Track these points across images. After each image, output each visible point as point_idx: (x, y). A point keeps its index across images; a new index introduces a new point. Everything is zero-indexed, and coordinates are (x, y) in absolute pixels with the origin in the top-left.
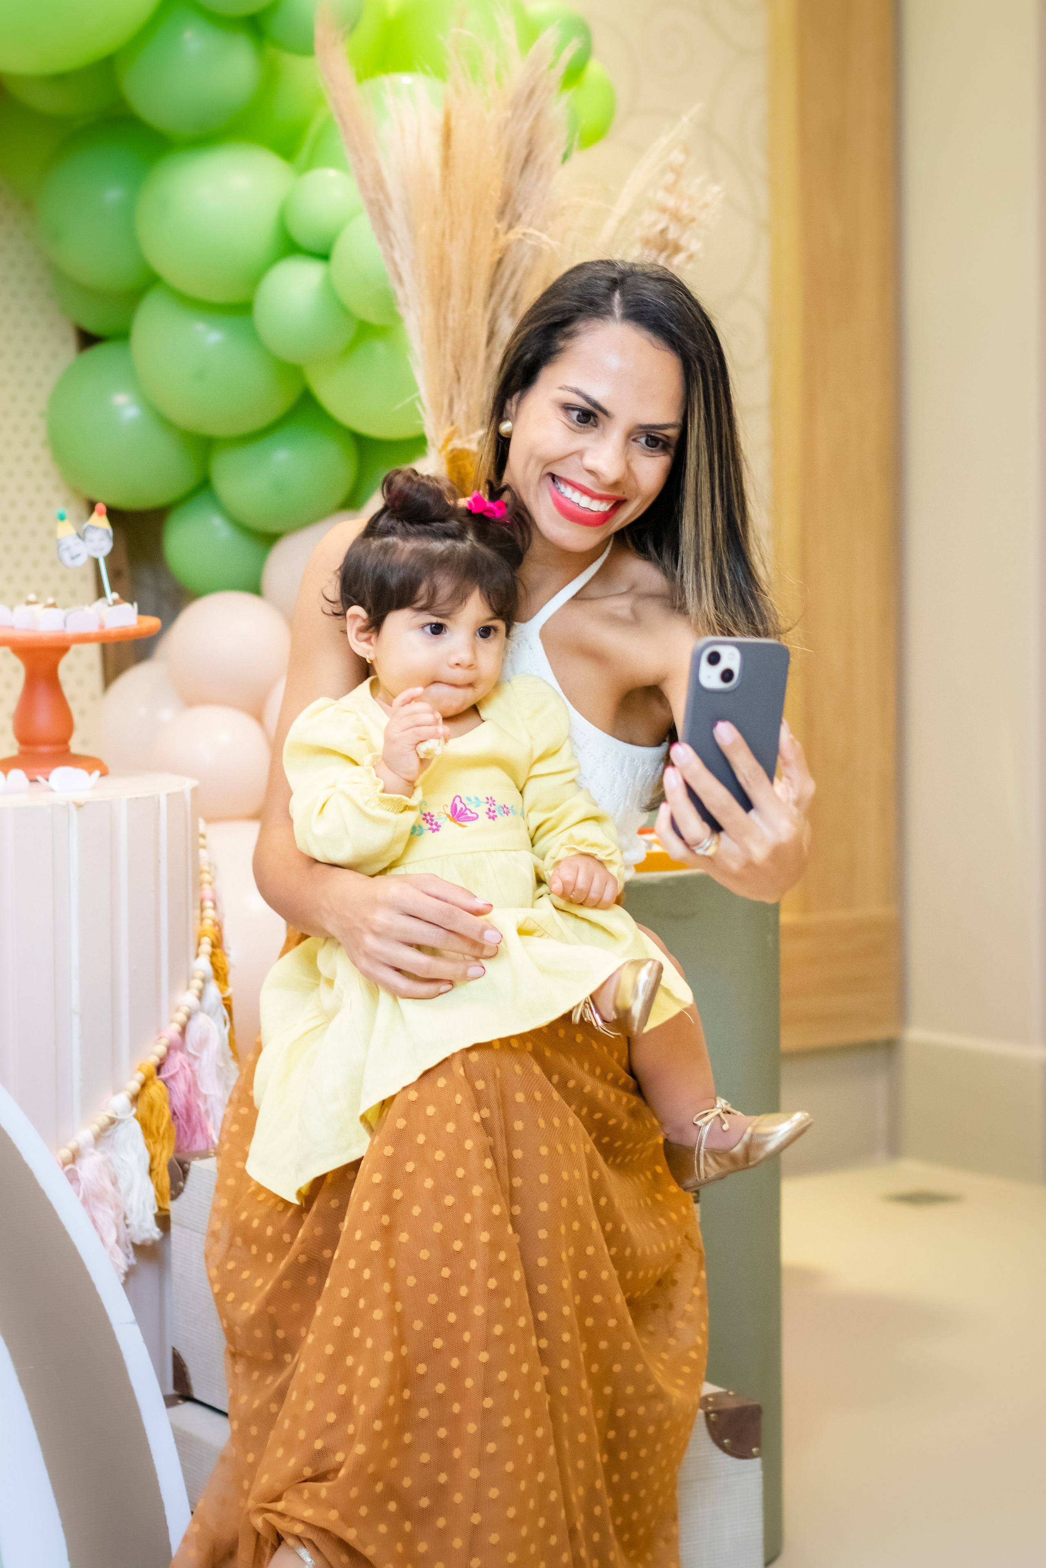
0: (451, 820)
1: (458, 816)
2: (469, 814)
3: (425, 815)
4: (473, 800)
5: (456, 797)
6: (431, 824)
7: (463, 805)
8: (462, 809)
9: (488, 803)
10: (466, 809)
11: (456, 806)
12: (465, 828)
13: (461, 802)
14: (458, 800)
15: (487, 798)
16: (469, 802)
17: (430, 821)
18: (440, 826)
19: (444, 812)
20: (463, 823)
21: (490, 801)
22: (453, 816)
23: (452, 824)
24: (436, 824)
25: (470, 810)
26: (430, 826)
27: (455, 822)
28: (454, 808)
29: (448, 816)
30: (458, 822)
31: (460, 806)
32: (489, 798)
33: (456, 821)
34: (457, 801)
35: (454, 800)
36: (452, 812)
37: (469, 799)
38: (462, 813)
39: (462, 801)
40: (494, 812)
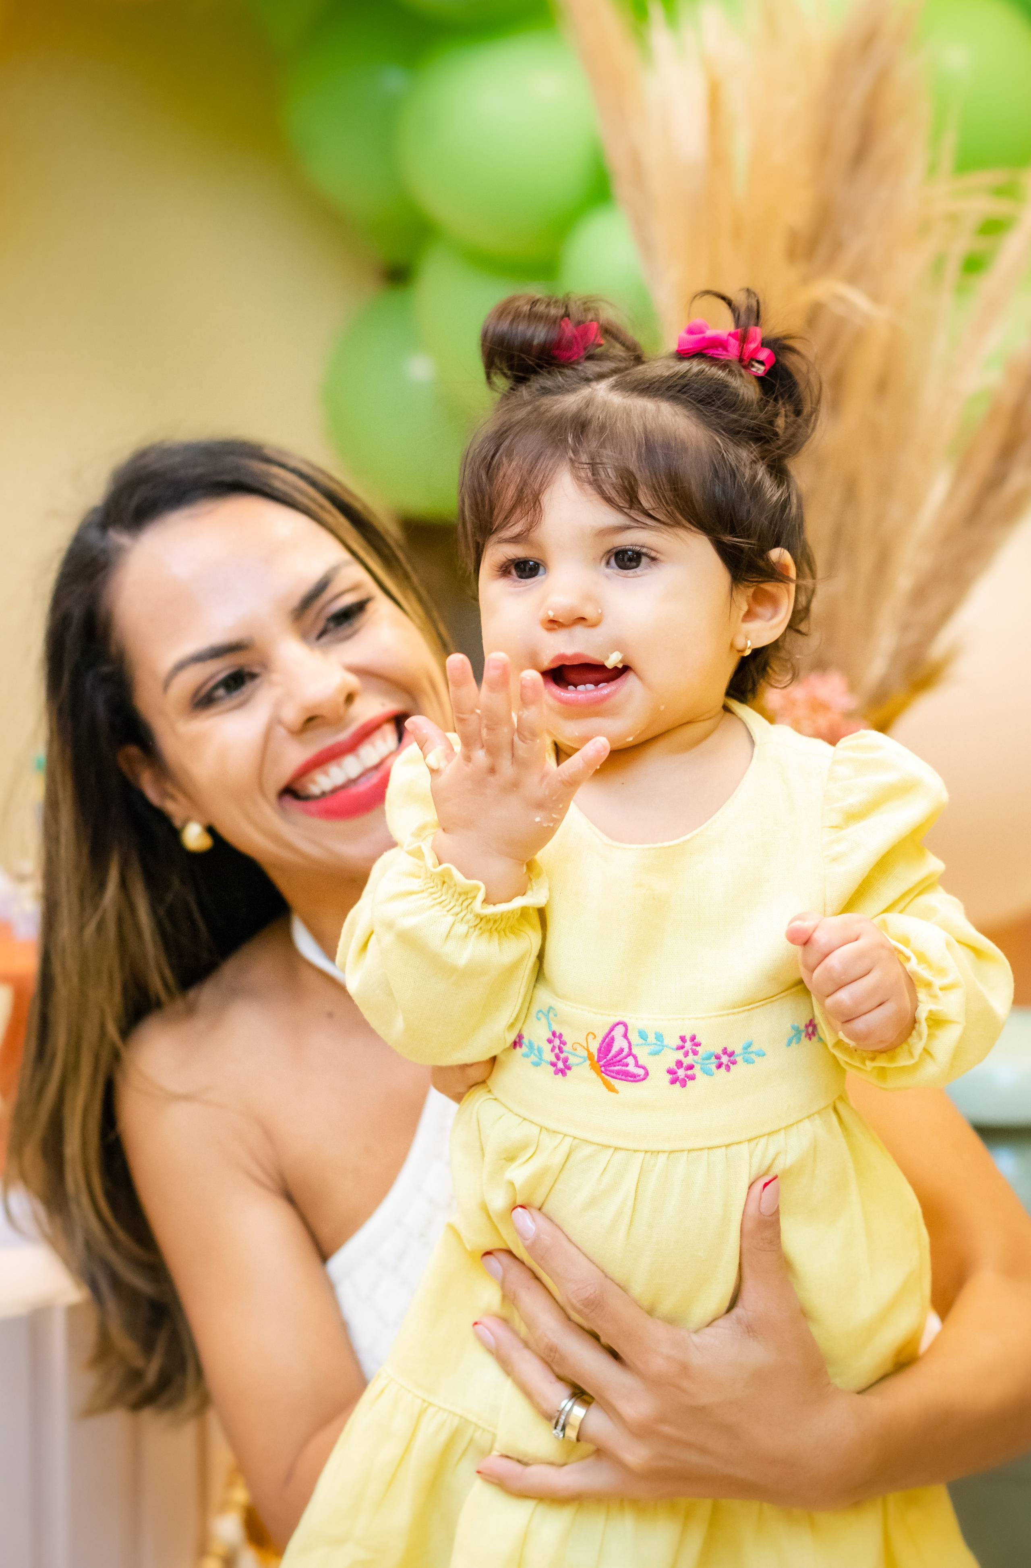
0: (592, 1066)
1: (609, 1064)
2: (632, 1068)
3: (554, 1034)
4: (651, 1038)
5: (618, 1024)
6: (558, 1057)
7: (627, 1044)
8: (622, 1050)
9: (682, 1047)
10: (630, 1054)
11: (613, 1039)
12: (613, 1094)
13: (625, 1036)
14: (620, 1030)
15: (683, 1039)
16: (641, 1041)
17: (557, 1051)
18: (569, 1068)
19: (585, 1045)
20: (613, 1081)
21: (688, 1045)
22: (599, 1060)
23: (593, 1075)
24: (565, 1061)
25: (635, 1057)
26: (554, 1060)
27: (599, 1073)
28: (607, 1044)
29: (590, 1056)
30: (603, 1075)
31: (619, 1043)
32: (688, 1038)
33: (602, 1072)
34: (618, 1032)
35: (612, 1029)
36: (599, 1050)
37: (643, 1035)
38: (618, 1060)
39: (628, 1035)
40: (691, 1067)
